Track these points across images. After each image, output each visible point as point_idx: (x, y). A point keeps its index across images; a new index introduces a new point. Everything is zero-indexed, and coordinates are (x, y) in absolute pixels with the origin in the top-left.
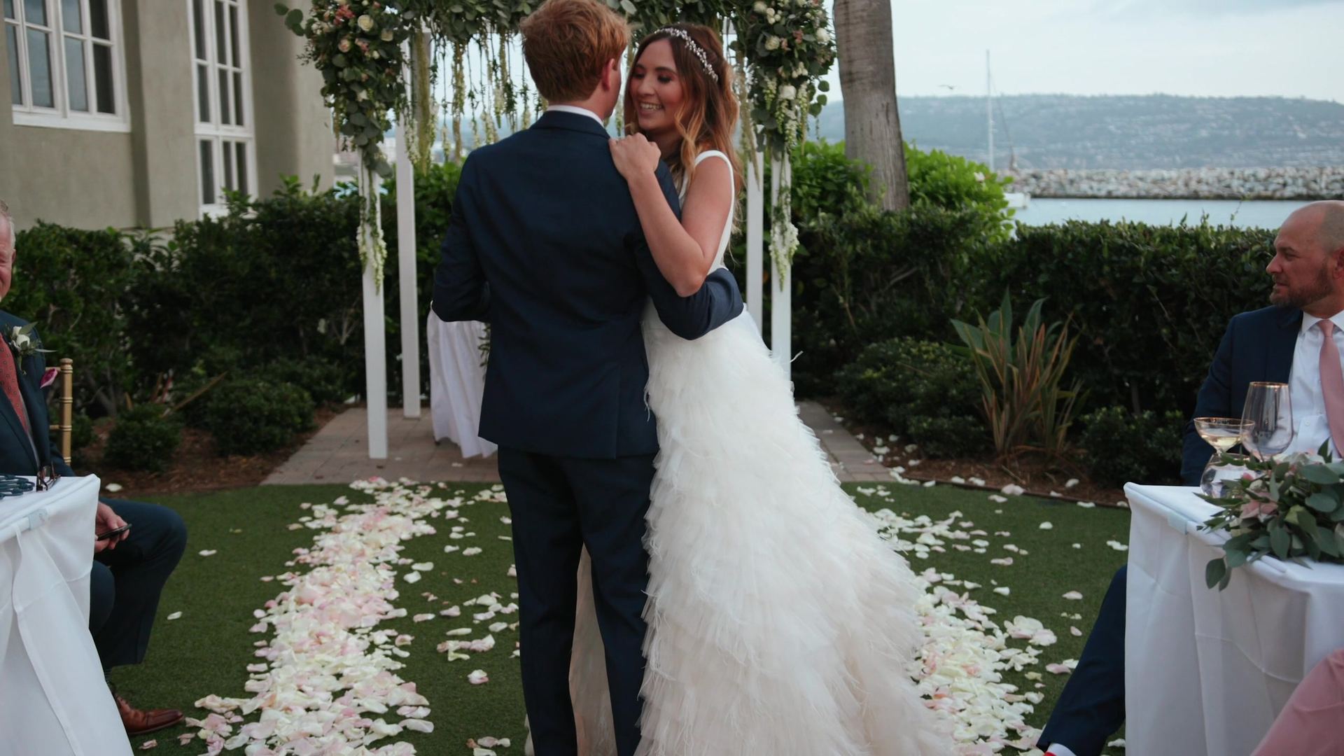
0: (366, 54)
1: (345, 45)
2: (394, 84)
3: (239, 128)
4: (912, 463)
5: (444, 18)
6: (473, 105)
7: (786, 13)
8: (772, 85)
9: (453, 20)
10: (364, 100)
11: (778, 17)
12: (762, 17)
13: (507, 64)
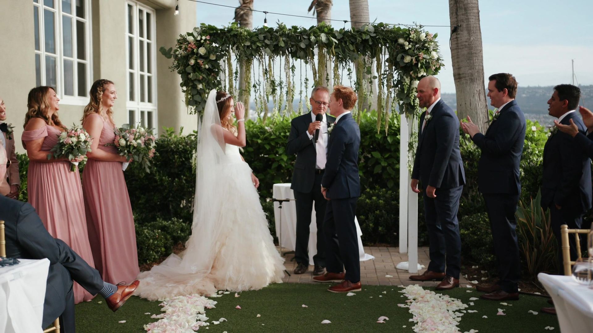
0: (203, 66)
1: (192, 62)
2: (216, 81)
3: (149, 104)
4: (483, 279)
5: (241, 48)
6: (255, 91)
7: (414, 44)
8: (407, 81)
9: (246, 48)
10: (201, 89)
11: (410, 46)
12: (402, 46)
13: (272, 71)
